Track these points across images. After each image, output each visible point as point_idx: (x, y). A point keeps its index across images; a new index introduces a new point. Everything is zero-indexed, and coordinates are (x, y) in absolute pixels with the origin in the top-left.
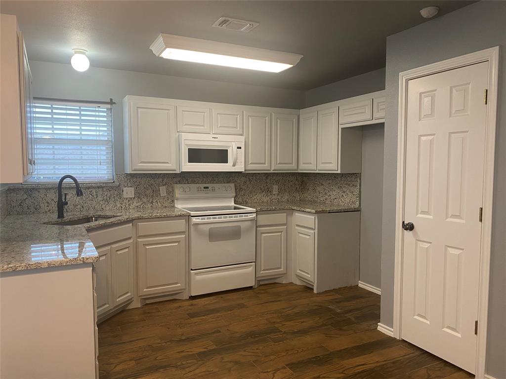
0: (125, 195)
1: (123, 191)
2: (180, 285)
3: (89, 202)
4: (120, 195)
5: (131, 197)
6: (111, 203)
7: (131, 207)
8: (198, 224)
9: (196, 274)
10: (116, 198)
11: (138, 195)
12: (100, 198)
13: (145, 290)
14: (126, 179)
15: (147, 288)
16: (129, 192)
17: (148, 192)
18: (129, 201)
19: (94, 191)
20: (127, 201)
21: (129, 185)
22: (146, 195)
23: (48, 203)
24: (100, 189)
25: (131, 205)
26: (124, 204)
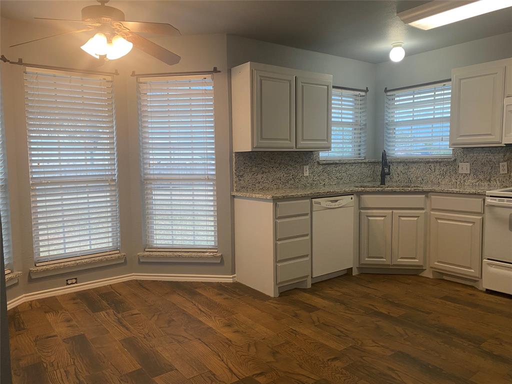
0: (460, 171)
1: (458, 167)
2: (473, 271)
3: (428, 176)
4: (456, 171)
5: (467, 173)
6: (447, 178)
7: (466, 184)
8: (494, 206)
9: (489, 264)
10: (451, 173)
11: (475, 171)
12: (437, 172)
13: (436, 263)
14: (463, 154)
15: (438, 262)
16: (464, 168)
17: (485, 169)
18: (464, 177)
19: (432, 165)
20: (463, 177)
21: (465, 160)
22: (482, 172)
23: (398, 174)
24: (438, 164)
25: (466, 181)
26: (459, 180)
